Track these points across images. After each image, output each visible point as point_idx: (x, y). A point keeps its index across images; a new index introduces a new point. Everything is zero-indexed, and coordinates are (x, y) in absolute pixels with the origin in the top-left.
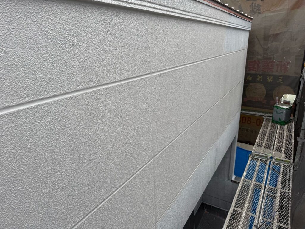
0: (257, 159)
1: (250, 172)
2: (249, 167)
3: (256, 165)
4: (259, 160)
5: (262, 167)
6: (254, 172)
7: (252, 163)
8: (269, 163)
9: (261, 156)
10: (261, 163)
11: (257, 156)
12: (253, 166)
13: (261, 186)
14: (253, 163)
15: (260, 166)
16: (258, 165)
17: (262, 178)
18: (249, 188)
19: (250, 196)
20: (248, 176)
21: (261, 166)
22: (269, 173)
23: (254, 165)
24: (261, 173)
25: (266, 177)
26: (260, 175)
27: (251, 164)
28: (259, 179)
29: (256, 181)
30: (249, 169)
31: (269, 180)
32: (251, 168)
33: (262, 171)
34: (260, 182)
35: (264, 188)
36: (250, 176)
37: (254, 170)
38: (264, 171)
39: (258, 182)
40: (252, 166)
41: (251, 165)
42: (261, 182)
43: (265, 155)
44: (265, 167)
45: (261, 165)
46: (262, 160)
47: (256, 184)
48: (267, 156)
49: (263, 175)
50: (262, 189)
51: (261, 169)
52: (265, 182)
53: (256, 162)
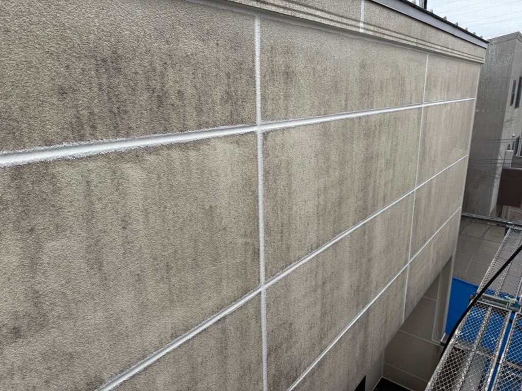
0: (485, 305)
1: (468, 329)
2: (468, 321)
3: (482, 317)
4: (490, 309)
5: (495, 323)
6: (476, 332)
7: (474, 313)
8: (510, 315)
9: (494, 300)
10: (494, 315)
11: (488, 301)
12: (477, 320)
13: (489, 361)
14: (478, 314)
15: (490, 320)
16: (486, 319)
17: (492, 344)
18: (463, 362)
20: (465, 337)
21: (493, 321)
22: (509, 335)
23: (479, 316)
24: (491, 334)
25: (500, 343)
26: (489, 338)
27: (471, 314)
28: (487, 347)
29: (480, 350)
30: (466, 324)
31: (506, 349)
32: (472, 322)
33: (494, 329)
35: (494, 365)
36: (468, 339)
37: (478, 328)
38: (499, 331)
39: (484, 351)
40: (473, 319)
41: (472, 316)
42: (491, 353)
43: (503, 299)
44: (501, 323)
45: (492, 318)
46: (496, 308)
47: (478, 355)
48: (507, 301)
49: (496, 339)
50: (490, 368)
51: (493, 327)
52: (497, 354)
53: (483, 312)
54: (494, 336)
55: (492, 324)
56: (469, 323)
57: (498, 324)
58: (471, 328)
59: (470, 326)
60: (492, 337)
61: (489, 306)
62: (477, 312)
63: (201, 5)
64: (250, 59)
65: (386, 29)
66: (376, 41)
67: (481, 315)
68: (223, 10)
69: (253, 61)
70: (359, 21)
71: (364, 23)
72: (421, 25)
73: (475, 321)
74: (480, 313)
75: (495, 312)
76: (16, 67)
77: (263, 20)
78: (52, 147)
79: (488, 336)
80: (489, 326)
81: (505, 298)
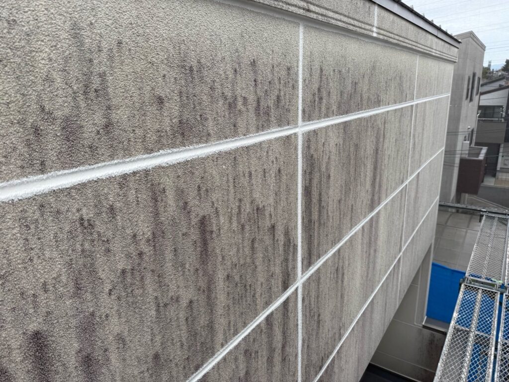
0: (476, 288)
1: (465, 312)
2: (463, 303)
3: (475, 299)
4: (480, 291)
5: (487, 305)
6: (472, 313)
7: (467, 296)
8: (499, 296)
9: (482, 283)
10: (485, 297)
11: (477, 284)
12: (471, 302)
13: (488, 340)
14: (470, 297)
15: (482, 301)
16: (478, 300)
17: (488, 324)
18: (466, 343)
19: (469, 357)
20: (463, 319)
21: (485, 302)
22: (502, 315)
23: (471, 299)
24: (485, 315)
25: (496, 323)
26: (485, 319)
27: (465, 297)
28: (484, 326)
29: (479, 330)
30: (462, 307)
31: (502, 328)
32: (466, 304)
33: (487, 310)
34: (487, 333)
35: (494, 343)
36: (467, 320)
37: (473, 310)
38: (492, 311)
39: (483, 331)
40: (467, 301)
41: (466, 299)
42: (489, 331)
43: (490, 282)
44: (493, 304)
45: (484, 300)
46: (486, 290)
47: (478, 335)
48: (494, 283)
50: (491, 346)
51: (486, 308)
52: (495, 333)
53: (474, 294)
54: (489, 316)
55: (485, 306)
56: (464, 306)
57: (491, 305)
58: (467, 310)
59: (465, 308)
60: (487, 318)
61: (479, 289)
62: (469, 294)
63: (262, 14)
64: (295, 64)
65: (391, 33)
66: (384, 44)
67: (474, 298)
68: (277, 18)
69: (298, 67)
70: (373, 26)
71: (377, 28)
72: (416, 28)
73: (468, 303)
74: (472, 296)
75: (485, 294)
76: (126, 78)
77: (305, 27)
78: (152, 155)
79: (483, 317)
80: (483, 307)
81: (492, 281)
